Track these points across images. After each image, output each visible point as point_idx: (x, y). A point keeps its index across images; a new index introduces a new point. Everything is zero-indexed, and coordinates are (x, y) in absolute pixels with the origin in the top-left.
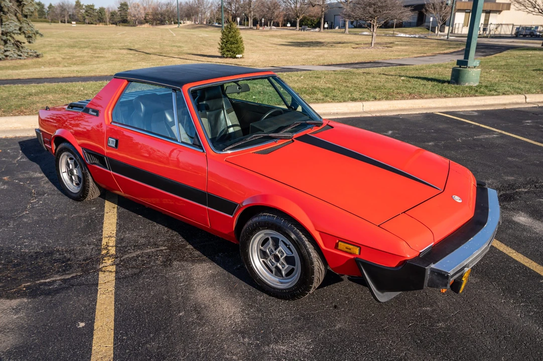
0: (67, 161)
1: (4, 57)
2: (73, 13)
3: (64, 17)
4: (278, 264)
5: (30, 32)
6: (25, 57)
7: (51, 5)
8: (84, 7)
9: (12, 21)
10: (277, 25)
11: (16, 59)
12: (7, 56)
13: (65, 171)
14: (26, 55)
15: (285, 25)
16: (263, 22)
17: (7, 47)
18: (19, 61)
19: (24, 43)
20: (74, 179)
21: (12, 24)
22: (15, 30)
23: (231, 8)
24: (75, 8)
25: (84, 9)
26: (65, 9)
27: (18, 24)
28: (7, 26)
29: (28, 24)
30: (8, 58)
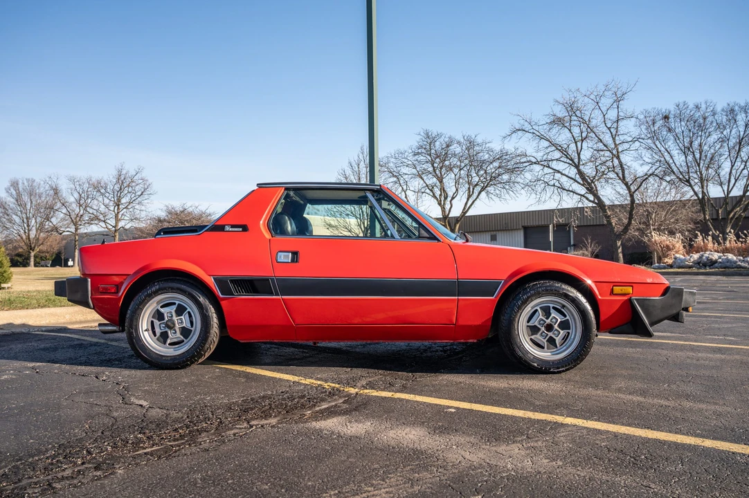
0: (157, 310)
13: (147, 328)
20: (170, 335)
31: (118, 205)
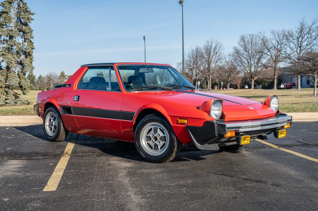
0: (50, 118)
1: (4, 103)
2: (57, 82)
3: (50, 85)
4: (156, 142)
5: (26, 86)
6: (19, 104)
7: (40, 76)
8: (67, 77)
9: (15, 78)
10: (236, 87)
11: (13, 105)
12: (6, 103)
13: (48, 125)
14: (20, 102)
15: (243, 87)
16: (222, 84)
17: (8, 96)
18: (14, 107)
19: (20, 95)
20: (52, 128)
21: (15, 79)
22: (16, 84)
23: (192, 73)
24: (59, 78)
25: (66, 79)
26: (51, 79)
27: (19, 80)
28: (11, 81)
29: (26, 80)
30: (7, 104)
31: (300, 47)
